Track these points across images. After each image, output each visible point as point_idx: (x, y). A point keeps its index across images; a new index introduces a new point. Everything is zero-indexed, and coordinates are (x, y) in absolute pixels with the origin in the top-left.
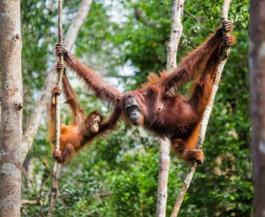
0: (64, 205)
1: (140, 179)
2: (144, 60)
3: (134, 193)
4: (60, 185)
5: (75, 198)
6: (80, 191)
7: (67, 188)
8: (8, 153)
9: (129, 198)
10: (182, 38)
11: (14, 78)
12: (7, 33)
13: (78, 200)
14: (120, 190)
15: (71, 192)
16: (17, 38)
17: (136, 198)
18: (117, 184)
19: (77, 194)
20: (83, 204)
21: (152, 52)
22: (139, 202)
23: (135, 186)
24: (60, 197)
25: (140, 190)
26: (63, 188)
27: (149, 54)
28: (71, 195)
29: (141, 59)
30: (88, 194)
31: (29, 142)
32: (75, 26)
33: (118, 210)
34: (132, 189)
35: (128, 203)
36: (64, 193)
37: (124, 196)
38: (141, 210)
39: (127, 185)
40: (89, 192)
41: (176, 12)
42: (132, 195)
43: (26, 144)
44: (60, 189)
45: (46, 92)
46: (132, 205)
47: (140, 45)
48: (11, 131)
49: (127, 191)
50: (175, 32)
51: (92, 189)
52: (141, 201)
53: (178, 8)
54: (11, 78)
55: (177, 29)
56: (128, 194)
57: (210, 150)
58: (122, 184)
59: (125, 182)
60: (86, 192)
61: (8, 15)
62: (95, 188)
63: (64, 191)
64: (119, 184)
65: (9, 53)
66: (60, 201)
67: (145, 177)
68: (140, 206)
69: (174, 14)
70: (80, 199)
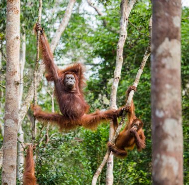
0: (52, 147)
1: (102, 131)
2: (107, 54)
3: (97, 140)
4: (50, 134)
5: (59, 143)
6: (63, 138)
7: (54, 136)
8: (10, 113)
9: (94, 144)
10: (127, 40)
11: (15, 64)
12: (11, 35)
13: (61, 144)
14: (89, 138)
15: (57, 139)
16: (17, 38)
17: (99, 144)
18: (87, 135)
19: (60, 140)
20: (64, 146)
21: (112, 49)
22: (100, 146)
23: (98, 136)
24: (50, 142)
25: (102, 138)
26: (52, 136)
27: (111, 50)
28: (57, 141)
29: (105, 53)
30: (67, 140)
31: (28, 106)
32: (59, 31)
33: (87, 151)
34: (97, 137)
35: (94, 146)
36: (53, 139)
37: (90, 142)
38: (102, 151)
39: (93, 135)
40: (68, 139)
41: (123, 23)
42: (96, 142)
43: (26, 107)
44: (50, 136)
45: (39, 74)
46: (96, 148)
47: (104, 44)
48: (12, 99)
49: (93, 139)
50: (122, 36)
51: (70, 137)
52: (102, 146)
53: (125, 20)
54: (13, 64)
55: (123, 34)
56: (93, 141)
57: (148, 113)
58: (90, 134)
59: (92, 133)
60: (66, 139)
61: (12, 23)
62: (72, 137)
63: (52, 138)
64: (88, 134)
65: (12, 48)
66: (49, 144)
67: (105, 130)
68: (101, 149)
69: (122, 24)
70: (63, 143)
